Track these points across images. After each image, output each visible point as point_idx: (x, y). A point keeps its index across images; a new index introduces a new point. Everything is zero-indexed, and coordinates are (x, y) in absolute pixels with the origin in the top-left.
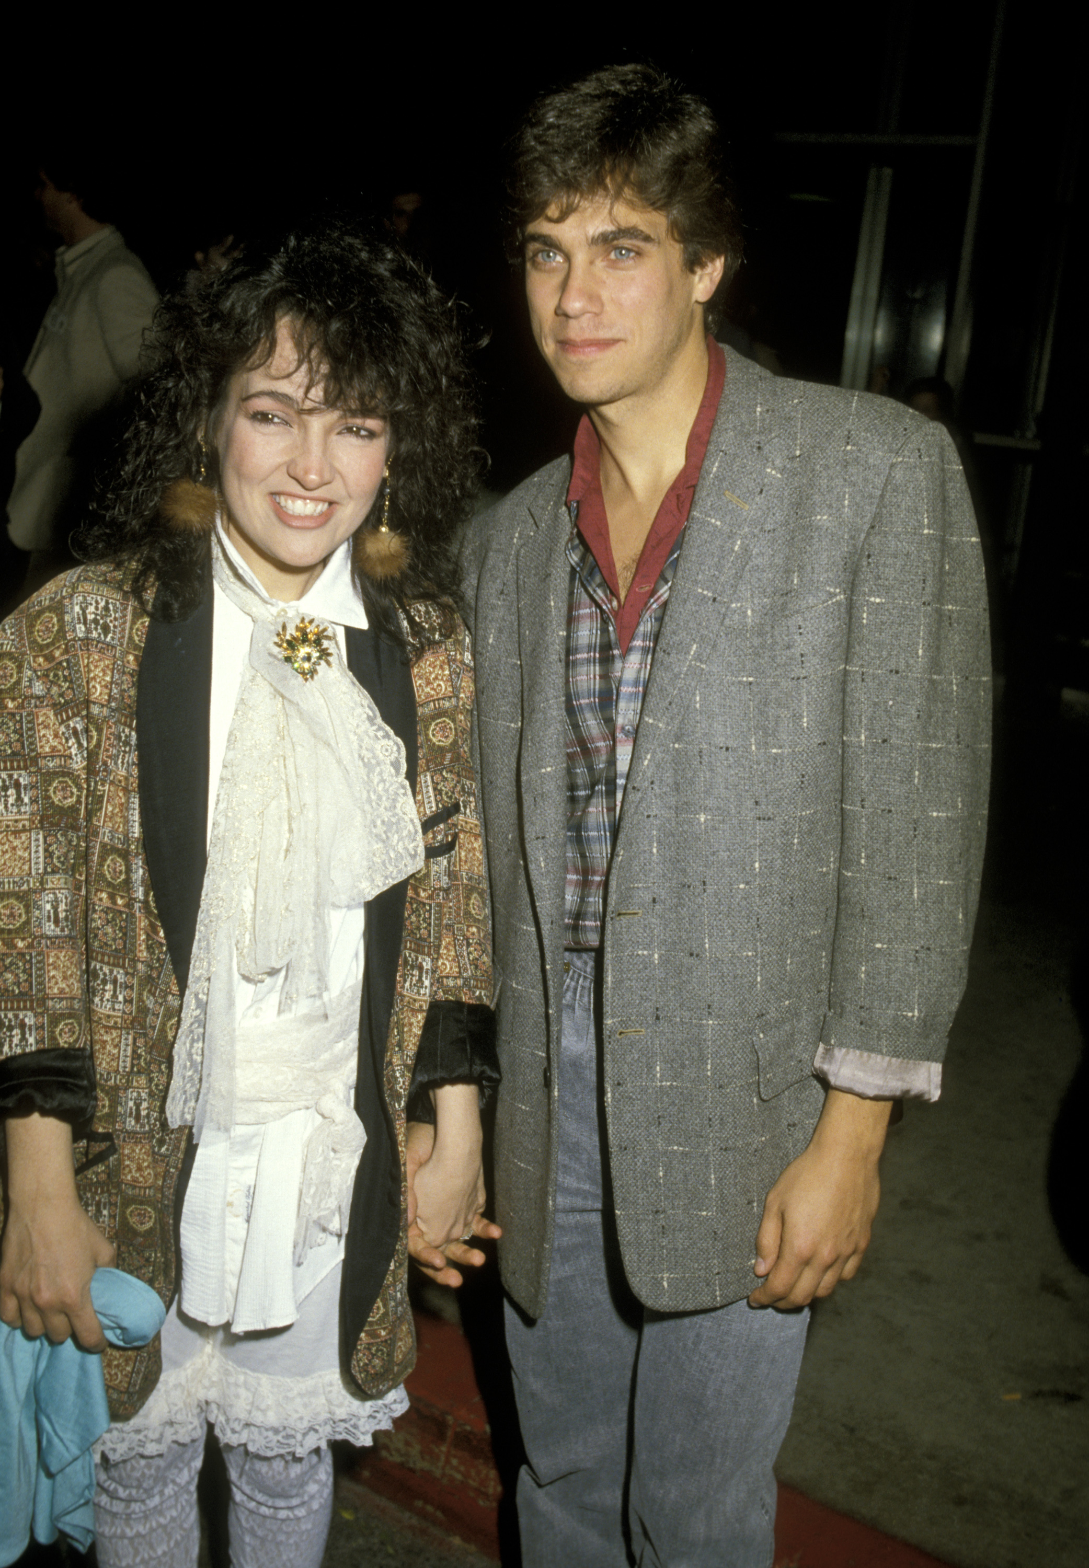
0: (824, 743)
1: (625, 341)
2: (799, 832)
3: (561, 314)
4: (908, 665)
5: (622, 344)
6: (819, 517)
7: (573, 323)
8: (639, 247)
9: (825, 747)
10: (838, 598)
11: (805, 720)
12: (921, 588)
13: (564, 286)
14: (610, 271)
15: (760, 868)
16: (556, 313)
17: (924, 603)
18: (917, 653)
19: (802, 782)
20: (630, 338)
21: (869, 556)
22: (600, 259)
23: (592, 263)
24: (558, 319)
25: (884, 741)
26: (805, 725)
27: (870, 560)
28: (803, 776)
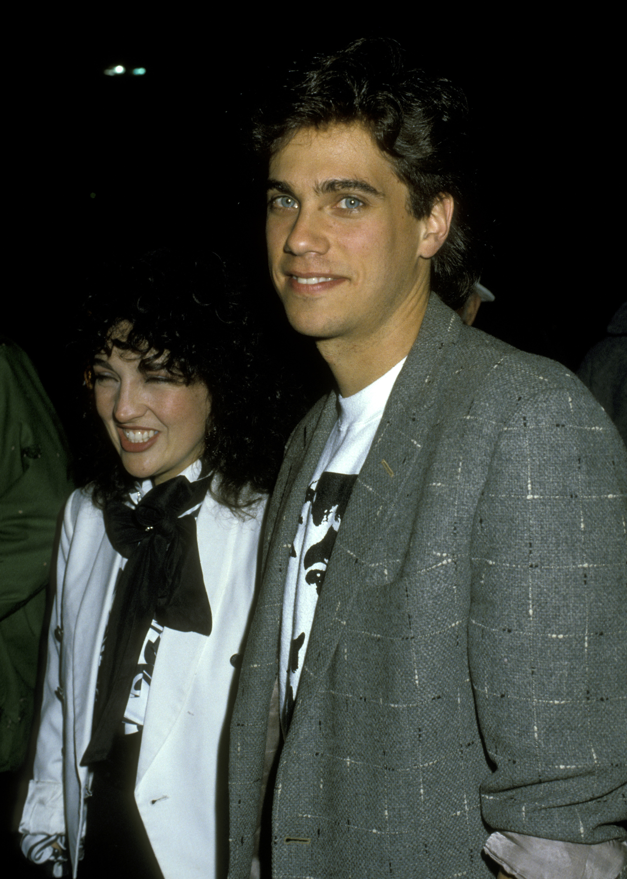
0: (439, 697)
1: (349, 279)
2: (424, 782)
3: (289, 252)
4: (520, 625)
5: (347, 283)
6: (434, 484)
7: (298, 260)
8: (364, 198)
9: (440, 700)
10: (445, 562)
11: (417, 677)
12: (528, 552)
13: (293, 228)
14: (337, 218)
15: (390, 817)
16: (285, 251)
17: (531, 566)
18: (527, 612)
19: (420, 736)
20: (355, 276)
21: (481, 521)
22: (328, 207)
23: (320, 209)
24: (286, 255)
25: (502, 696)
26: (417, 682)
27: (483, 525)
28: (420, 730)
